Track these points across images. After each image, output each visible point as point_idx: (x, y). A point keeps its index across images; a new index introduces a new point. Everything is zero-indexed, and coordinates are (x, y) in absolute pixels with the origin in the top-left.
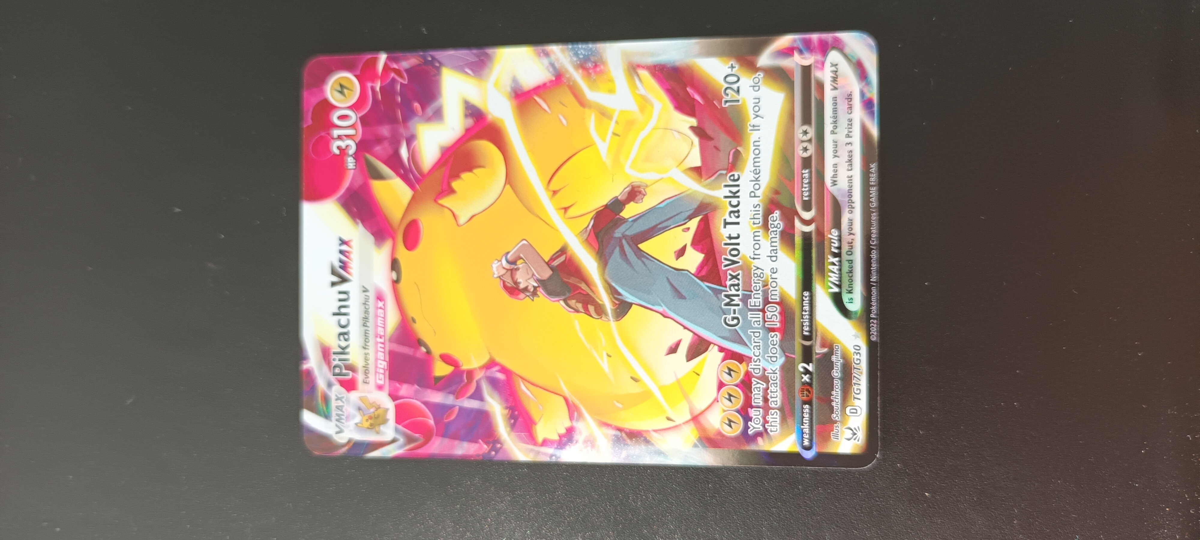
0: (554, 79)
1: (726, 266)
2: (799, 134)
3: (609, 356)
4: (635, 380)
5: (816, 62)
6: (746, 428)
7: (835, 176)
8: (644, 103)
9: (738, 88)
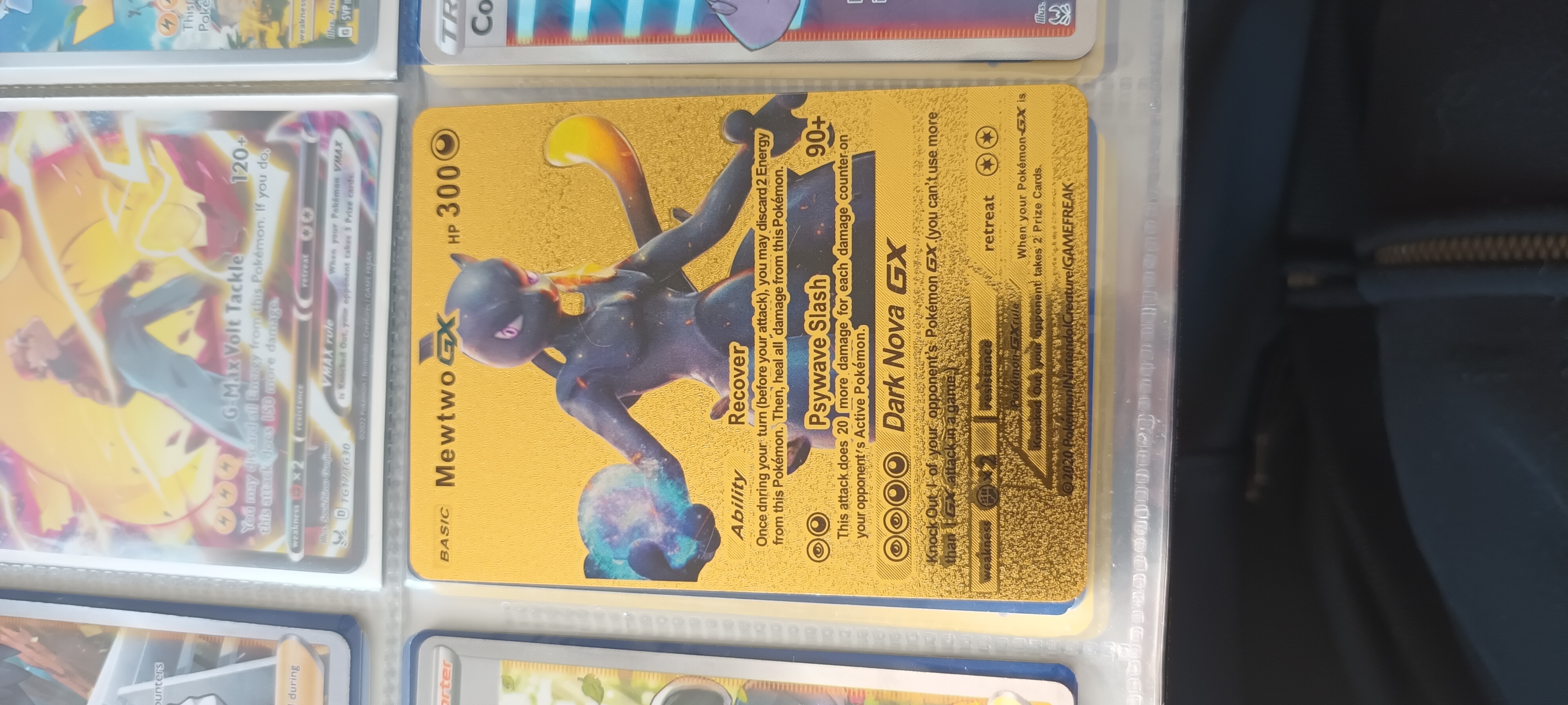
0: (71, 145)
1: (227, 353)
2: (301, 218)
3: (112, 444)
4: (136, 470)
5: (322, 139)
6: (238, 527)
7: (333, 263)
8: (156, 175)
9: (246, 163)
